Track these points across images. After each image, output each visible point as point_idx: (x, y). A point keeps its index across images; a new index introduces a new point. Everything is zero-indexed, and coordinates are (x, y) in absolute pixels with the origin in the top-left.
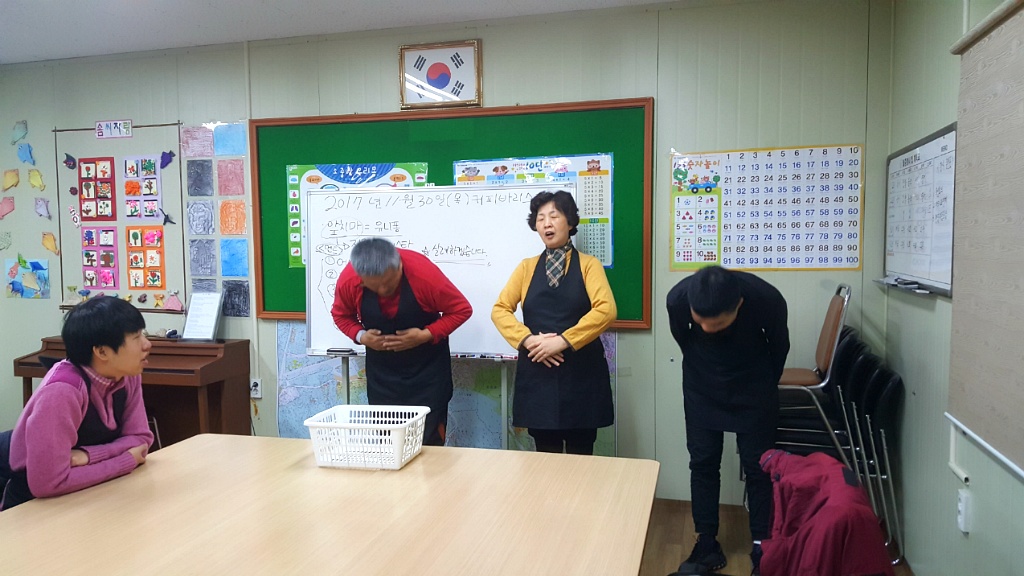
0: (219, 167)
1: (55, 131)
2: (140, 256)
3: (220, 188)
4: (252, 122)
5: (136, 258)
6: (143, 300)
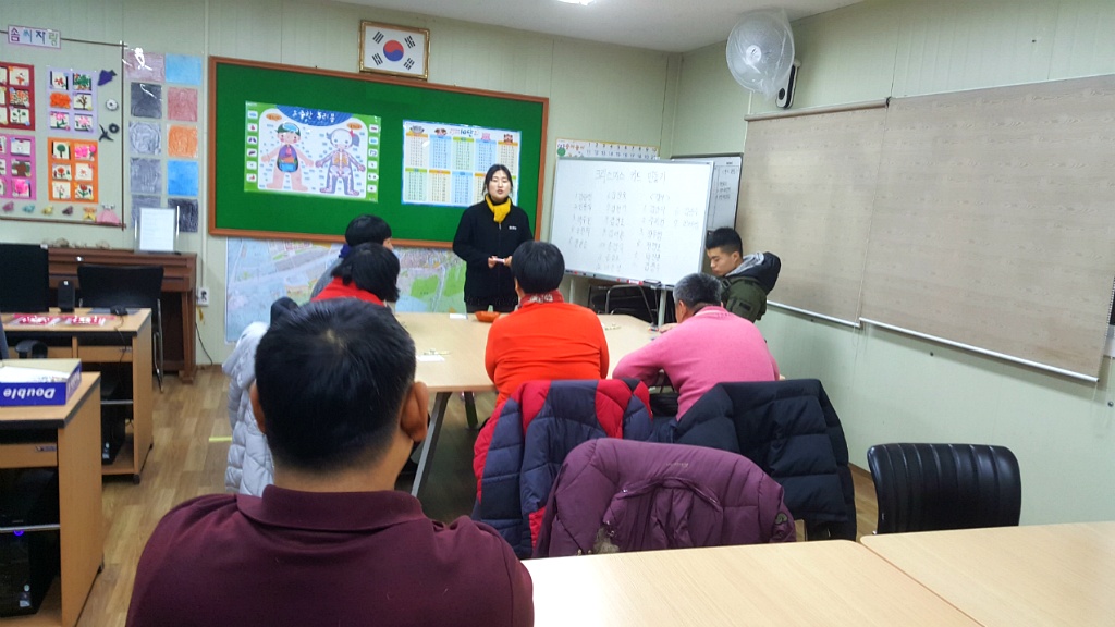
0: (169, 93)
2: (67, 168)
3: (169, 113)
4: (212, 59)
5: (61, 171)
6: (68, 212)
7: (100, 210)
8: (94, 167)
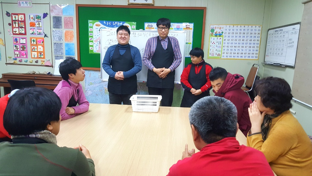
1: (2, 3)
3: (65, 26)
4: (76, 5)
5: (34, 48)
6: (37, 62)
7: (46, 61)
8: (43, 47)
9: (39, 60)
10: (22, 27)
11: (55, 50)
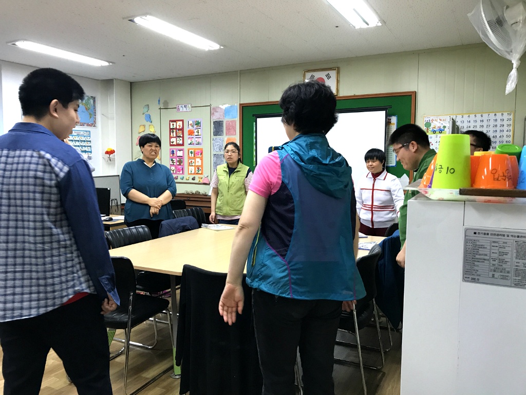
0: (226, 124)
1: (160, 109)
2: (193, 161)
3: (226, 132)
4: (240, 104)
6: (193, 179)
7: (203, 178)
8: (202, 159)
9: (197, 176)
10: (180, 137)
11: (215, 163)
